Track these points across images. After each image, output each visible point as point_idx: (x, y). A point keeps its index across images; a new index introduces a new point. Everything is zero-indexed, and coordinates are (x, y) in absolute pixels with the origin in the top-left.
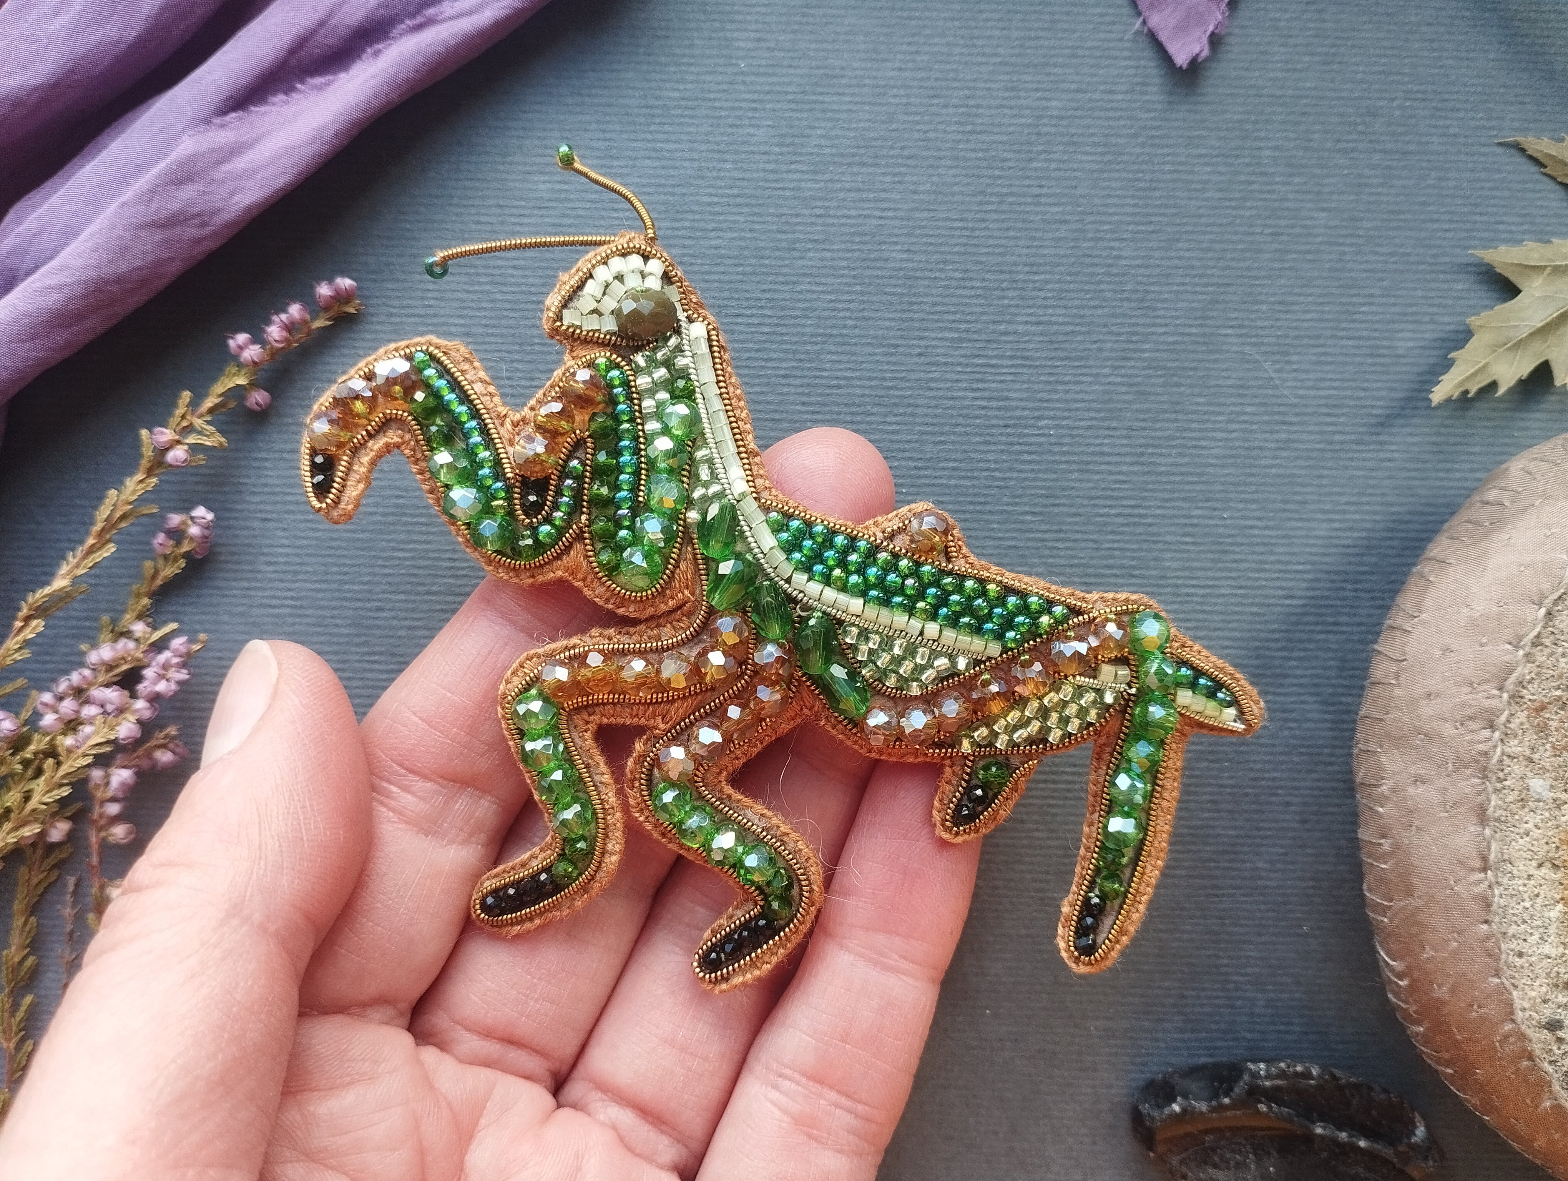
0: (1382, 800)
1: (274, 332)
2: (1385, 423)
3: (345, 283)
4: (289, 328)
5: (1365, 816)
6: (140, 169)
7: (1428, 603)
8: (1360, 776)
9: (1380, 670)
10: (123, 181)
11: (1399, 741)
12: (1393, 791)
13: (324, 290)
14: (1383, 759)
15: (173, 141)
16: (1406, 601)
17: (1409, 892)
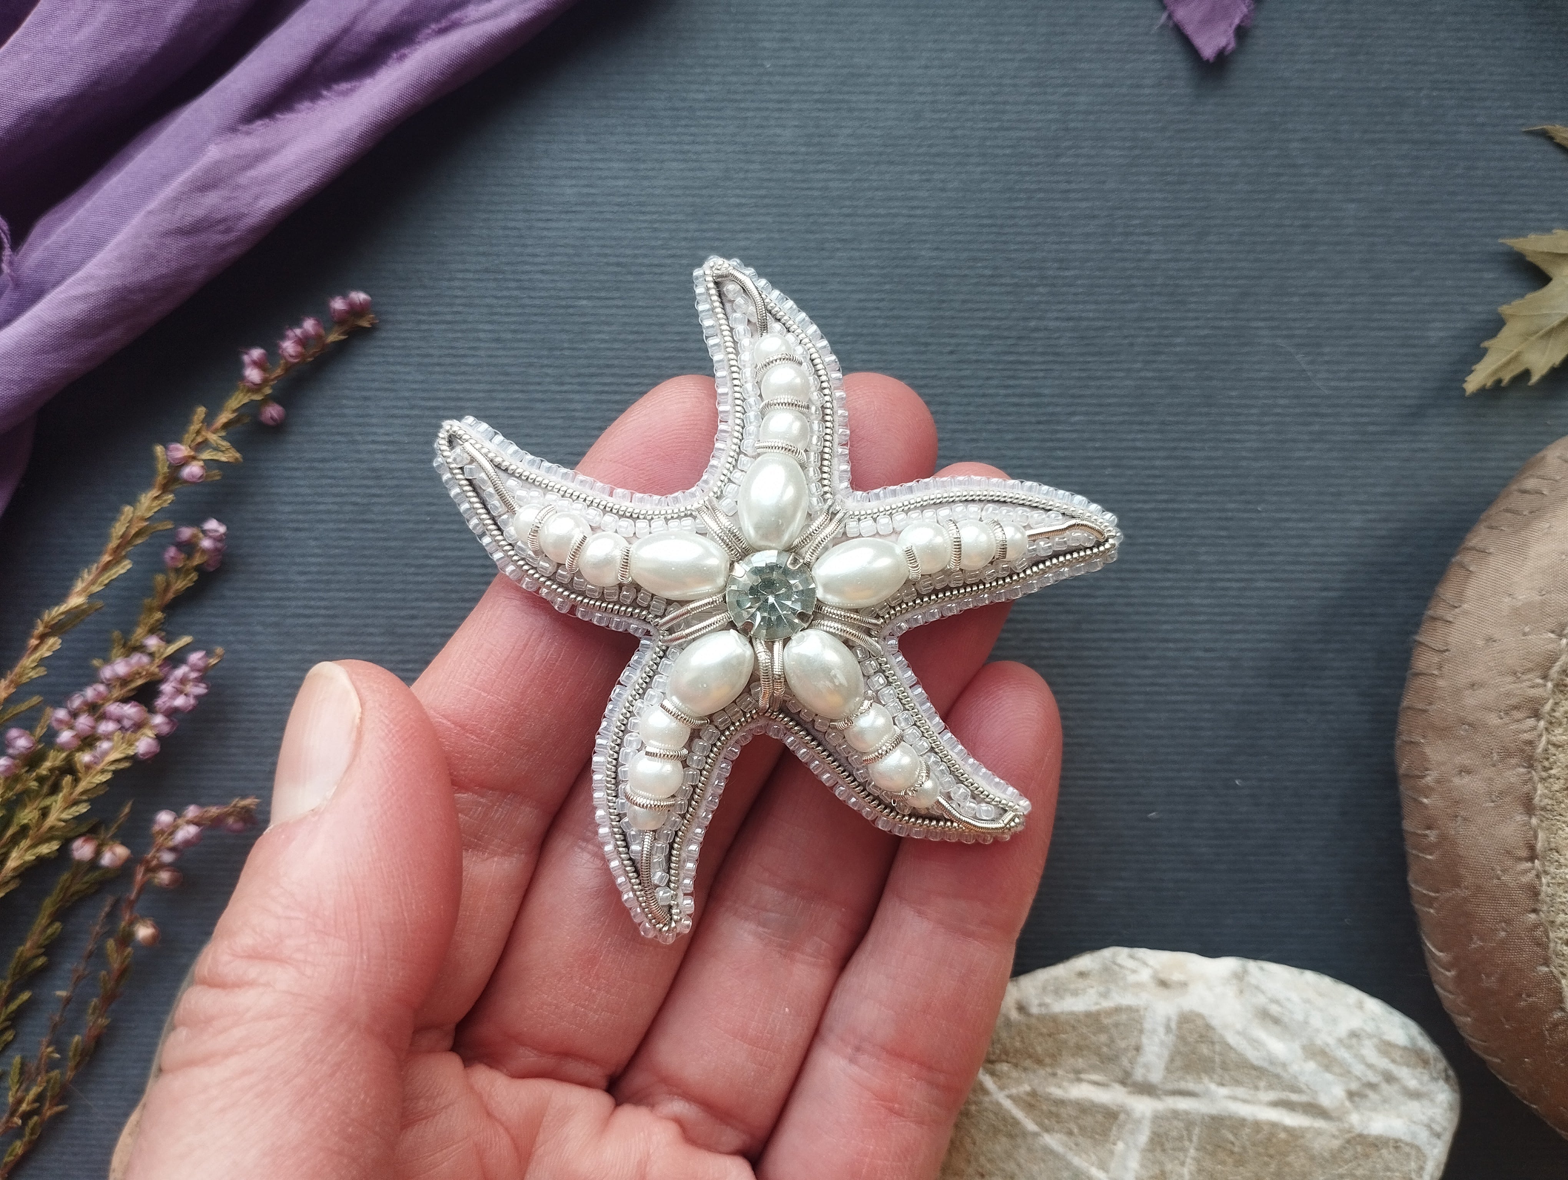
0: (1427, 791)
1: (289, 347)
2: (1417, 413)
3: (360, 297)
4: (303, 342)
5: (1408, 807)
6: (166, 178)
7: (1470, 592)
8: (1403, 766)
9: (1423, 661)
10: (147, 191)
11: (1444, 732)
12: (1438, 782)
13: (338, 304)
14: (1428, 750)
15: (199, 150)
16: (1447, 591)
17: (1456, 882)
